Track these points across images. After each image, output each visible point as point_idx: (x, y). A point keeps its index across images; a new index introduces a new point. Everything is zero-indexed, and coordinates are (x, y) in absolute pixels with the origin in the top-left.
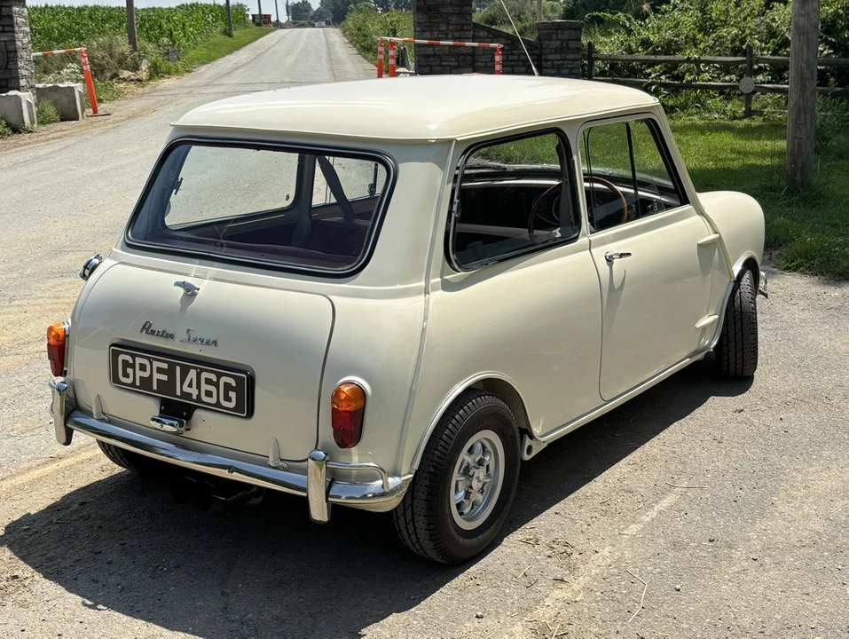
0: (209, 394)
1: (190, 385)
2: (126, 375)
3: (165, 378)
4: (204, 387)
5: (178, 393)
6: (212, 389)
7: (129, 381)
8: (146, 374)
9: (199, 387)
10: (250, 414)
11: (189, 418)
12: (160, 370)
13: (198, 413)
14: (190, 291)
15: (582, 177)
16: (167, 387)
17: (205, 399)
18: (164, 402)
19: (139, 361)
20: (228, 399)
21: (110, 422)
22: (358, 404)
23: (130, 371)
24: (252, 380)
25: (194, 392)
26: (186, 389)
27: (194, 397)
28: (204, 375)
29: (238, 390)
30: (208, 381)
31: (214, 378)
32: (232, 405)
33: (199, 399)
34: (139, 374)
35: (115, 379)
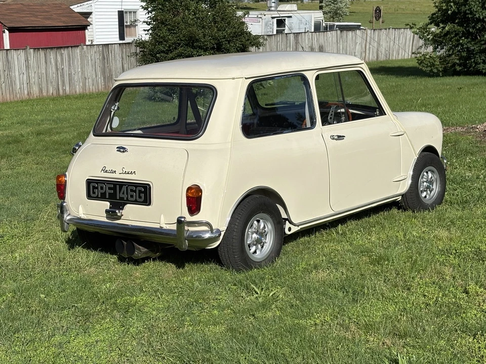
0: (132, 196)
1: (123, 194)
2: (94, 193)
3: (111, 192)
4: (130, 193)
5: (118, 198)
6: (133, 193)
7: (95, 196)
8: (103, 191)
9: (127, 194)
10: (149, 204)
11: (123, 209)
12: (110, 188)
13: (127, 206)
16: (113, 195)
17: (130, 199)
18: (112, 203)
19: (100, 185)
20: (140, 197)
23: (96, 191)
24: (151, 188)
25: (125, 196)
26: (122, 196)
27: (125, 199)
28: (130, 188)
29: (144, 192)
30: (132, 190)
31: (134, 188)
32: (141, 200)
34: (101, 191)
35: (89, 196)
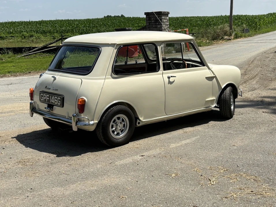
0: (56, 102)
2: (42, 99)
3: (48, 99)
4: (55, 100)
6: (56, 100)
8: (45, 98)
9: (54, 100)
10: (63, 106)
11: (52, 108)
12: (48, 97)
13: (54, 107)
14: (55, 79)
15: (162, 59)
16: (49, 101)
17: (55, 103)
18: (48, 104)
19: (44, 95)
20: (59, 102)
21: (40, 111)
22: (84, 103)
23: (42, 97)
24: (63, 98)
25: (53, 101)
26: (52, 101)
28: (55, 97)
29: (61, 100)
30: (56, 99)
31: (57, 98)
32: (59, 104)
33: (54, 103)
34: (44, 98)
35: (40, 100)
